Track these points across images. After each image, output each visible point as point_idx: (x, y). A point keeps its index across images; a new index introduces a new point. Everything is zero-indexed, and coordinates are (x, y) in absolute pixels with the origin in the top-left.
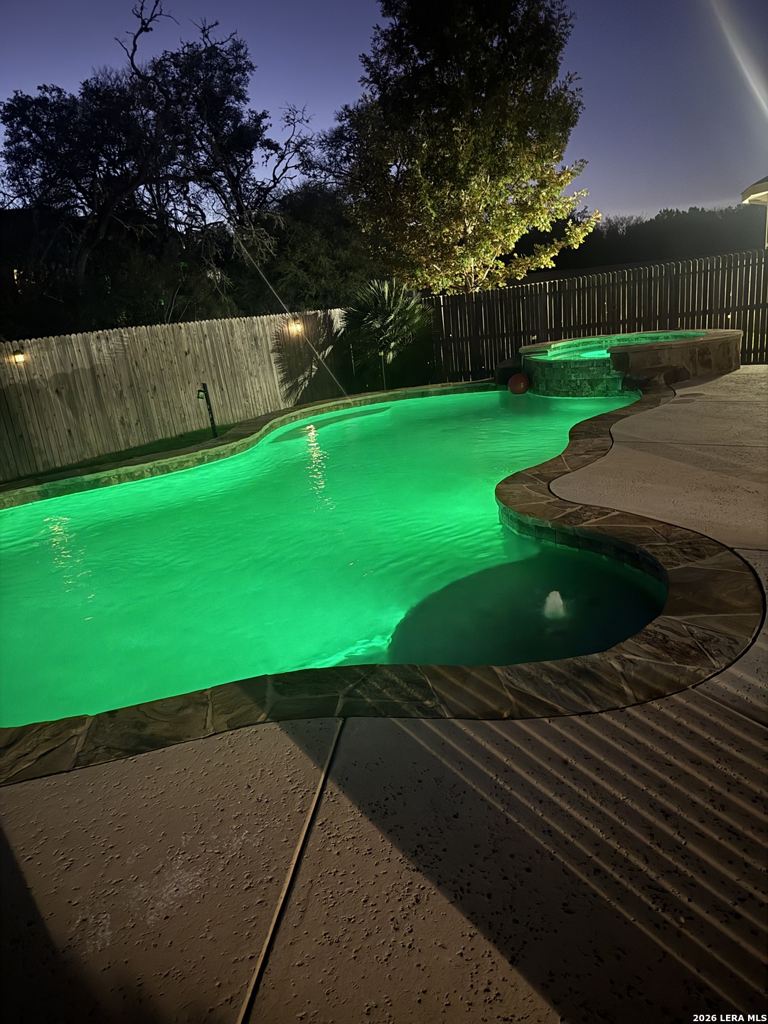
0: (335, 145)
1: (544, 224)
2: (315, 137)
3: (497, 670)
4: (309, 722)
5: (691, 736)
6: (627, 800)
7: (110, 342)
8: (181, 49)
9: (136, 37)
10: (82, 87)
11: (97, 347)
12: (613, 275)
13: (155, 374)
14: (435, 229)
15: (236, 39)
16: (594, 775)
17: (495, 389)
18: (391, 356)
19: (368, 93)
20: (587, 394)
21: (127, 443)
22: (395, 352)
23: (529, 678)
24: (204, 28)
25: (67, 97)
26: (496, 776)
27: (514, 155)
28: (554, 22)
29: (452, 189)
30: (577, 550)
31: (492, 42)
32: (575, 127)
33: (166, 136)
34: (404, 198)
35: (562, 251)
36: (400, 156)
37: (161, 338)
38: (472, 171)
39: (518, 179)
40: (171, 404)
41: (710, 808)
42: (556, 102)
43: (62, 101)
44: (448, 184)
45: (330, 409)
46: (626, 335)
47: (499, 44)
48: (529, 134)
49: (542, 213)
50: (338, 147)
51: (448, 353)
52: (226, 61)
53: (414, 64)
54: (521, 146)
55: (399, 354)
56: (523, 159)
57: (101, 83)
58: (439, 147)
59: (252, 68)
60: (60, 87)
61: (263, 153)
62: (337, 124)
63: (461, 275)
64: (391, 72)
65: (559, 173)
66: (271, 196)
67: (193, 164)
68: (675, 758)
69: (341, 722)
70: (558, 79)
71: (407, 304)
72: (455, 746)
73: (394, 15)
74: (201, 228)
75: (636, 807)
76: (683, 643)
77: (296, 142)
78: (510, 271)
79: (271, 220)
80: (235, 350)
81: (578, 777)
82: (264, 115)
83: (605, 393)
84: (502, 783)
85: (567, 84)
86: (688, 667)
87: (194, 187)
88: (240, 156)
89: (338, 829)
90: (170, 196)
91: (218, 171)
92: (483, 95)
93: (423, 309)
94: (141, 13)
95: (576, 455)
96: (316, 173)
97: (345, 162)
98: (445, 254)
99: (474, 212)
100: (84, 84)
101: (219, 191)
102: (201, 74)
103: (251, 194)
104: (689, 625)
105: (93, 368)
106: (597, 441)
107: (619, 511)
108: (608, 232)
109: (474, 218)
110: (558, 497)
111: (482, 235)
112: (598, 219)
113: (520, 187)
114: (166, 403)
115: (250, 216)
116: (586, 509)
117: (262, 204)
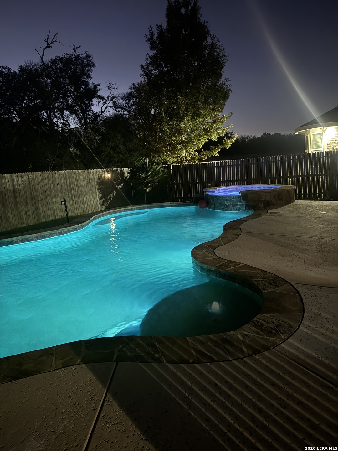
0: (128, 99)
1: (214, 138)
2: (120, 95)
3: (188, 339)
4: (100, 364)
5: (272, 372)
6: (243, 404)
7: (23, 178)
8: (64, 56)
9: (44, 50)
10: (19, 67)
11: (17, 180)
12: (243, 161)
13: (42, 193)
14: (169, 138)
15: (88, 54)
16: (229, 391)
17: (193, 205)
18: (149, 189)
19: (143, 80)
20: (231, 210)
21: (27, 223)
22: (151, 188)
23: (202, 343)
24: (74, 48)
25: (12, 71)
26: (185, 391)
27: (203, 109)
28: (220, 57)
29: (177, 121)
30: (225, 280)
31: (195, 63)
32: (228, 100)
33: (55, 90)
34: (157, 124)
35: (222, 149)
36: (155, 106)
37: (46, 177)
38: (185, 115)
39: (205, 119)
40: (49, 206)
41: (279, 407)
42: (220, 89)
43: (10, 73)
44: (175, 119)
45: (121, 211)
46: (248, 186)
47: (197, 64)
48: (209, 101)
49: (214, 133)
50: (129, 100)
51: (173, 189)
52: (83, 62)
53: (162, 70)
54: (206, 105)
55: (152, 188)
56: (207, 111)
57: (28, 67)
58: (172, 104)
59: (94, 65)
60: (9, 67)
61: (97, 100)
62: (129, 91)
63: (179, 157)
64: (153, 72)
65: (221, 117)
66: (100, 118)
67: (66, 103)
68: (265, 383)
69: (115, 364)
70: (221, 80)
71: (157, 168)
72: (167, 376)
73: (155, 50)
74: (68, 130)
75: (247, 407)
76: (269, 327)
77: (112, 97)
78: (200, 156)
79: (99, 129)
80: (80, 184)
81: (222, 392)
82: (98, 85)
83: (238, 210)
84: (187, 395)
85: (225, 83)
86: (271, 338)
87: (66, 113)
88: (87, 101)
89: (111, 419)
90: (55, 115)
91: (77, 106)
92: (191, 84)
93: (163, 170)
94: (47, 40)
95: (226, 237)
96: (119, 110)
97: (132, 106)
98: (173, 148)
99: (186, 132)
100: (20, 67)
101: (77, 115)
102: (72, 66)
103: (91, 117)
104: (272, 318)
105: (14, 189)
106: (235, 231)
107: (243, 264)
108: (241, 141)
109: (186, 134)
110: (218, 256)
111: (189, 141)
112: (237, 137)
113: (205, 122)
114: (47, 206)
115: (90, 126)
116: (229, 262)
117: (95, 121)
